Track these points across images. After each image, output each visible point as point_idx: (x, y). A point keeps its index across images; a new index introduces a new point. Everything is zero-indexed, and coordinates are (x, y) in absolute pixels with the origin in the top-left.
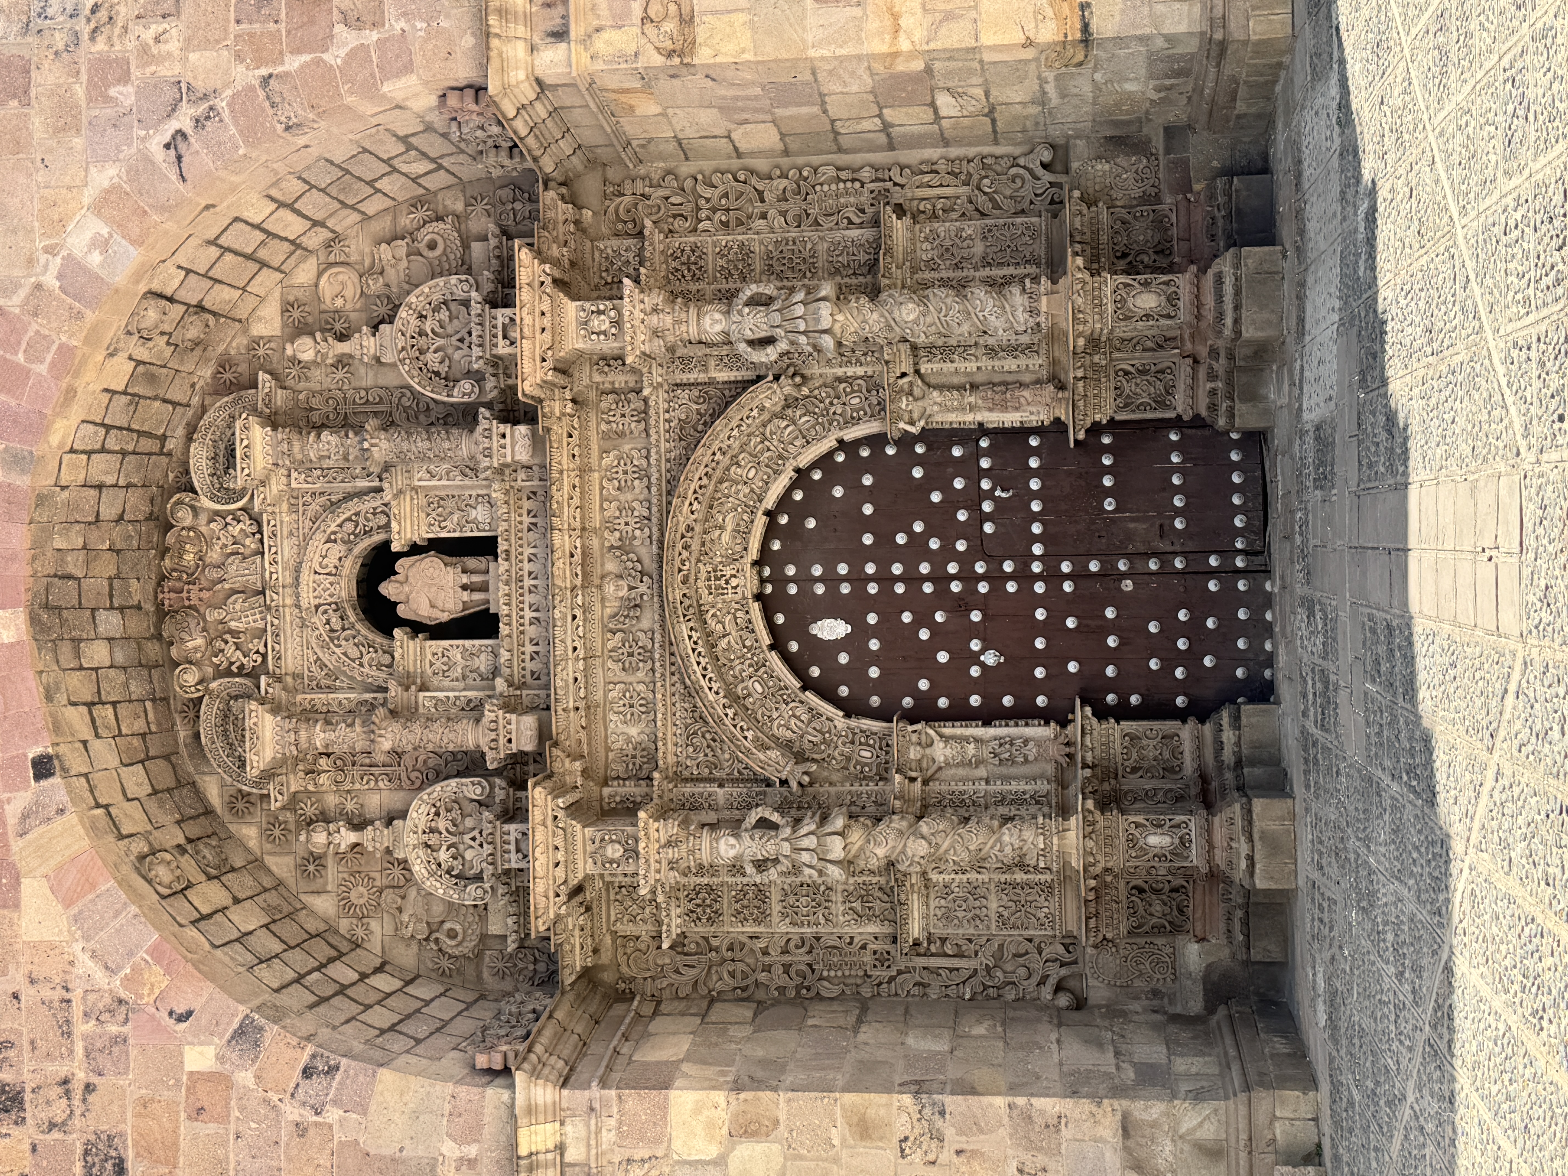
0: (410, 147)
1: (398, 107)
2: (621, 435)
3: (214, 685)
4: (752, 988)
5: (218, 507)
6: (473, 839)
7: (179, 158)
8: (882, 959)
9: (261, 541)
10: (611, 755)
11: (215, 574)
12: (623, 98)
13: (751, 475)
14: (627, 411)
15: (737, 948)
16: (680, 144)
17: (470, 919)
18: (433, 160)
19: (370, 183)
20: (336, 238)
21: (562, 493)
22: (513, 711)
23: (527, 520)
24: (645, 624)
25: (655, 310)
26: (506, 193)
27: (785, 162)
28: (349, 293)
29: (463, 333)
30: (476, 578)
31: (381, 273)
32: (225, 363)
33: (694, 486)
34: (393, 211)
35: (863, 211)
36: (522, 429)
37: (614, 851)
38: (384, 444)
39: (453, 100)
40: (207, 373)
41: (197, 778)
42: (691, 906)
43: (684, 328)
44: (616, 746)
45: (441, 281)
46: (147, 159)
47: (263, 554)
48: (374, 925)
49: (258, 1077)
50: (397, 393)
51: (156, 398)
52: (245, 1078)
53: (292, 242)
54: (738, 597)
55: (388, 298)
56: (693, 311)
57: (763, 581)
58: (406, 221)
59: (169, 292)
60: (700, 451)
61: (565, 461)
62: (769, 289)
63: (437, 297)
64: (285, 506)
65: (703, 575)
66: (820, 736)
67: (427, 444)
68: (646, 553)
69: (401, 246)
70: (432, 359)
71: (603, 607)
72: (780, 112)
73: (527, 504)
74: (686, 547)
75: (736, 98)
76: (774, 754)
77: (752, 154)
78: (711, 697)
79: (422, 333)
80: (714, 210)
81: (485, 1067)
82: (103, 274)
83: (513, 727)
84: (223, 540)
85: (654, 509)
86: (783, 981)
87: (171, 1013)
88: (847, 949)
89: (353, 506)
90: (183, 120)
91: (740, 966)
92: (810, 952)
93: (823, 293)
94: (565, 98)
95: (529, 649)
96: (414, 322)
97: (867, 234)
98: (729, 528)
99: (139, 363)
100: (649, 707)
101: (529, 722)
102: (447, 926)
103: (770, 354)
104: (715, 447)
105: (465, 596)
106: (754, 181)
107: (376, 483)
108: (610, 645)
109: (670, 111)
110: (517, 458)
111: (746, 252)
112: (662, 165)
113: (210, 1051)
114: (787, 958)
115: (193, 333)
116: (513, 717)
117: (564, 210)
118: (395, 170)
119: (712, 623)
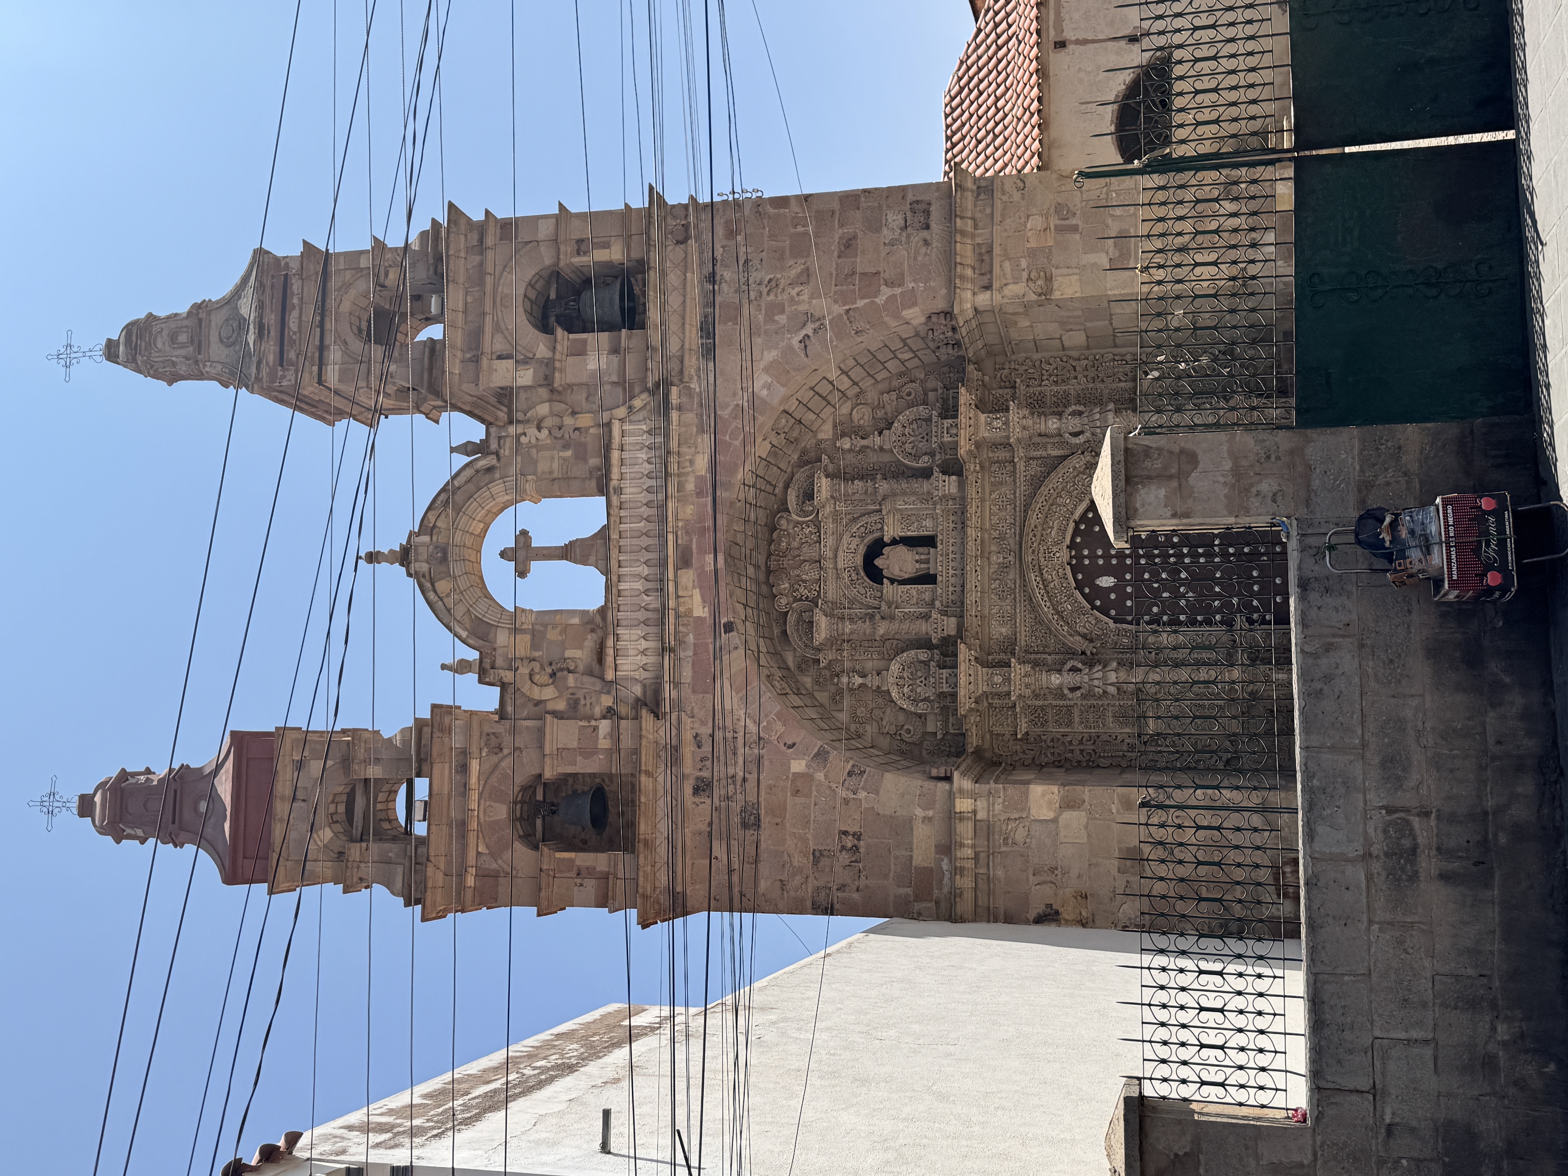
0: (905, 344)
1: (907, 323)
2: (1001, 483)
3: (794, 605)
4: (1063, 761)
5: (800, 519)
6: (921, 682)
7: (806, 347)
8: (1132, 748)
9: (820, 536)
10: (992, 642)
11: (796, 553)
12: (1013, 317)
13: (1068, 502)
14: (1004, 471)
15: (1055, 740)
16: (1035, 343)
17: (917, 724)
18: (914, 352)
19: (882, 364)
20: (862, 392)
21: (972, 509)
22: (945, 615)
23: (952, 525)
24: (1011, 576)
25: (1024, 417)
26: (945, 369)
27: (1087, 352)
28: (866, 417)
29: (924, 434)
30: (923, 557)
31: (883, 407)
32: (804, 452)
33: (1039, 505)
34: (890, 379)
35: (1127, 375)
36: (954, 478)
37: (998, 679)
38: (886, 486)
39: (934, 319)
40: (795, 457)
41: (782, 653)
42: (1032, 717)
43: (1038, 426)
44: (995, 637)
45: (915, 409)
46: (790, 347)
47: (820, 543)
48: (868, 728)
49: (825, 775)
50: (888, 465)
51: (775, 465)
52: (820, 776)
53: (842, 392)
54: (1059, 562)
55: (886, 419)
56: (1043, 418)
57: (1071, 557)
58: (895, 383)
59: (790, 412)
60: (1042, 488)
61: (974, 493)
62: (1081, 408)
63: (912, 417)
64: (831, 520)
65: (1042, 551)
66: (1101, 632)
67: (906, 485)
68: (1012, 542)
69: (894, 395)
70: (908, 447)
71: (989, 568)
72: (1088, 324)
73: (952, 518)
74: (1035, 536)
75: (1069, 317)
76: (1078, 638)
77: (1070, 349)
78: (1046, 609)
79: (904, 435)
80: (1050, 375)
81: (936, 775)
82: (768, 399)
83: (945, 622)
84: (801, 536)
85: (1018, 519)
86: (1080, 758)
87: (785, 744)
88: (1114, 742)
89: (865, 519)
90: (809, 330)
91: (1057, 751)
92: (1094, 743)
93: (1109, 408)
94: (987, 318)
95: (951, 589)
96: (900, 429)
97: (1129, 385)
98: (1055, 529)
99: (773, 446)
100: (1013, 617)
101: (953, 620)
102: (906, 727)
103: (1081, 439)
104: (1050, 487)
105: (917, 565)
106: (1071, 361)
107: (878, 507)
108: (993, 587)
109: (1034, 325)
110: (951, 491)
111: (1067, 394)
112: (1024, 355)
113: (804, 763)
114: (1082, 747)
115: (795, 434)
116: (945, 618)
117: (976, 375)
118: (896, 357)
119: (1046, 575)
